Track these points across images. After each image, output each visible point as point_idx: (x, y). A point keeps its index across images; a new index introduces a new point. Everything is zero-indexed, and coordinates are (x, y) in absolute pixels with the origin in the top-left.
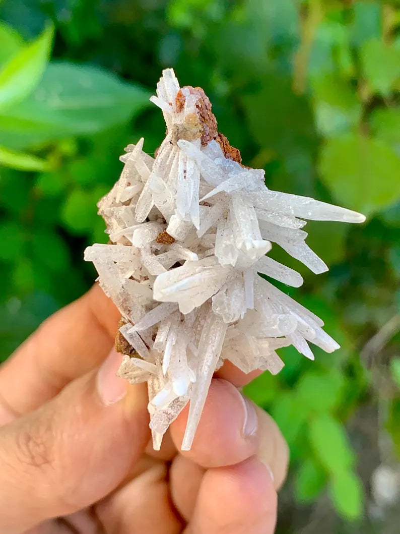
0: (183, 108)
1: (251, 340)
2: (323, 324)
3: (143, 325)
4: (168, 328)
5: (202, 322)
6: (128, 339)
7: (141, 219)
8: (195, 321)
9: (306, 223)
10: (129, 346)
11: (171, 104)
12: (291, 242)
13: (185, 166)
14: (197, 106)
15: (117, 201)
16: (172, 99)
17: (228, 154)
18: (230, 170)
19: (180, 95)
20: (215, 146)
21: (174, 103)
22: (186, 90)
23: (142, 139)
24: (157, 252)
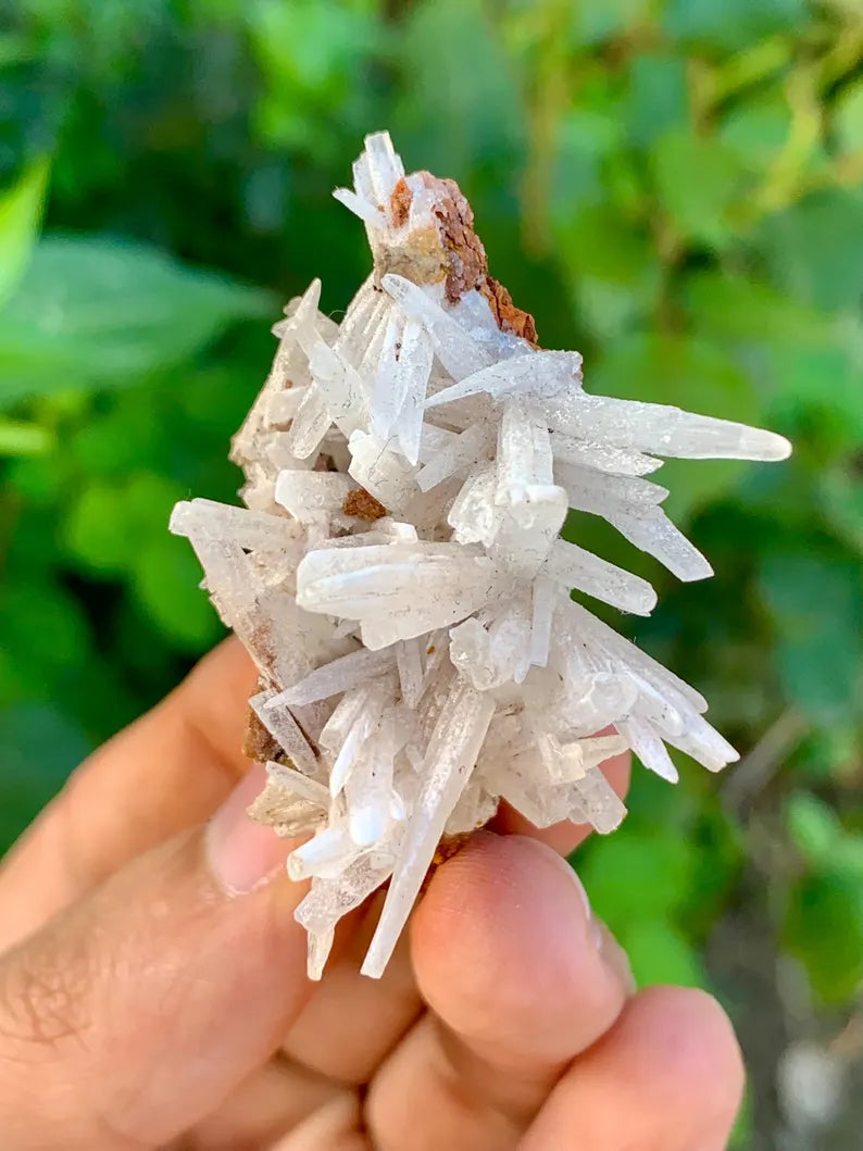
0: (407, 216)
1: (546, 744)
2: (705, 707)
3: (299, 693)
4: (358, 703)
5: (440, 701)
6: (268, 725)
7: (303, 452)
8: (424, 698)
9: (662, 463)
10: (270, 742)
11: (381, 209)
12: (632, 512)
13: (402, 335)
14: (439, 214)
15: (266, 424)
16: (383, 198)
17: (506, 323)
18: (508, 354)
19: (401, 188)
20: (477, 304)
21: (386, 203)
22: (416, 180)
23: (317, 282)
24: (343, 533)
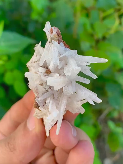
0: (53, 32)
1: (75, 102)
2: (97, 95)
3: (42, 98)
4: (50, 99)
5: (60, 98)
6: (37, 103)
7: (41, 65)
8: (58, 97)
10: (38, 105)
12: (86, 70)
13: (54, 48)
14: (57, 32)
15: (33, 62)
17: (66, 46)
18: (67, 50)
19: (52, 29)
20: (62, 44)
21: (50, 31)
23: (41, 42)
24: (45, 76)
